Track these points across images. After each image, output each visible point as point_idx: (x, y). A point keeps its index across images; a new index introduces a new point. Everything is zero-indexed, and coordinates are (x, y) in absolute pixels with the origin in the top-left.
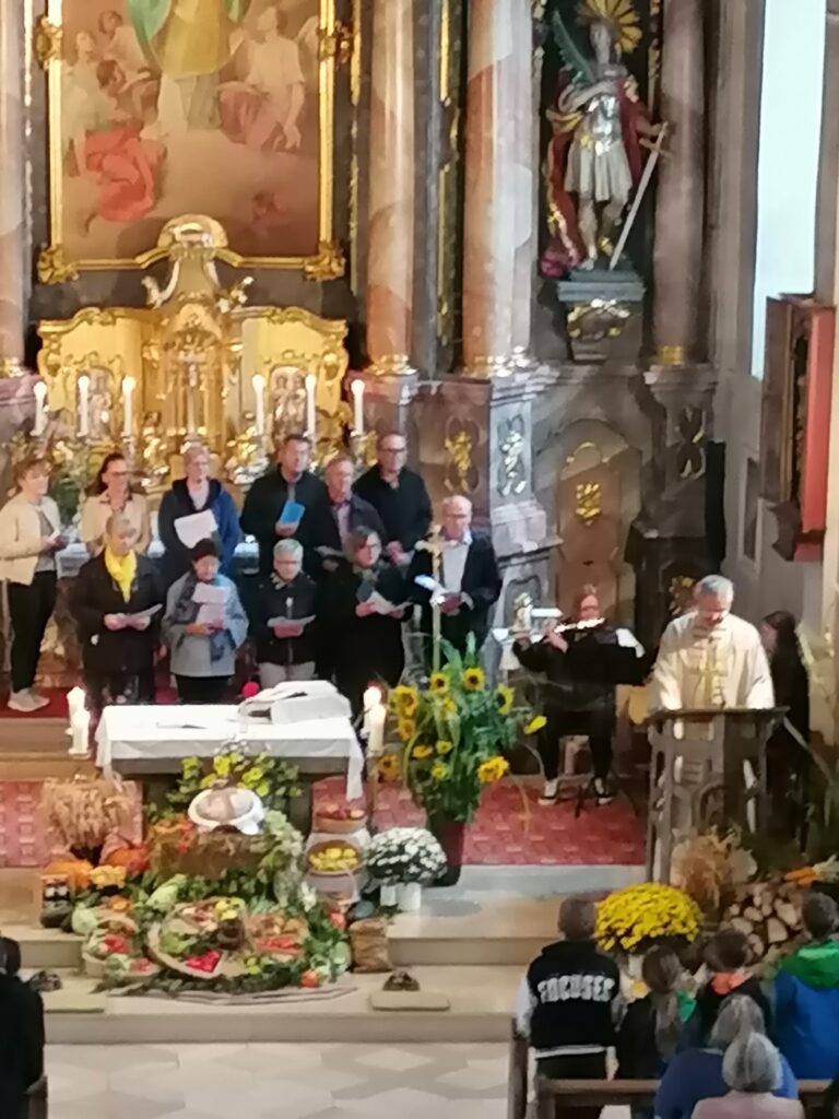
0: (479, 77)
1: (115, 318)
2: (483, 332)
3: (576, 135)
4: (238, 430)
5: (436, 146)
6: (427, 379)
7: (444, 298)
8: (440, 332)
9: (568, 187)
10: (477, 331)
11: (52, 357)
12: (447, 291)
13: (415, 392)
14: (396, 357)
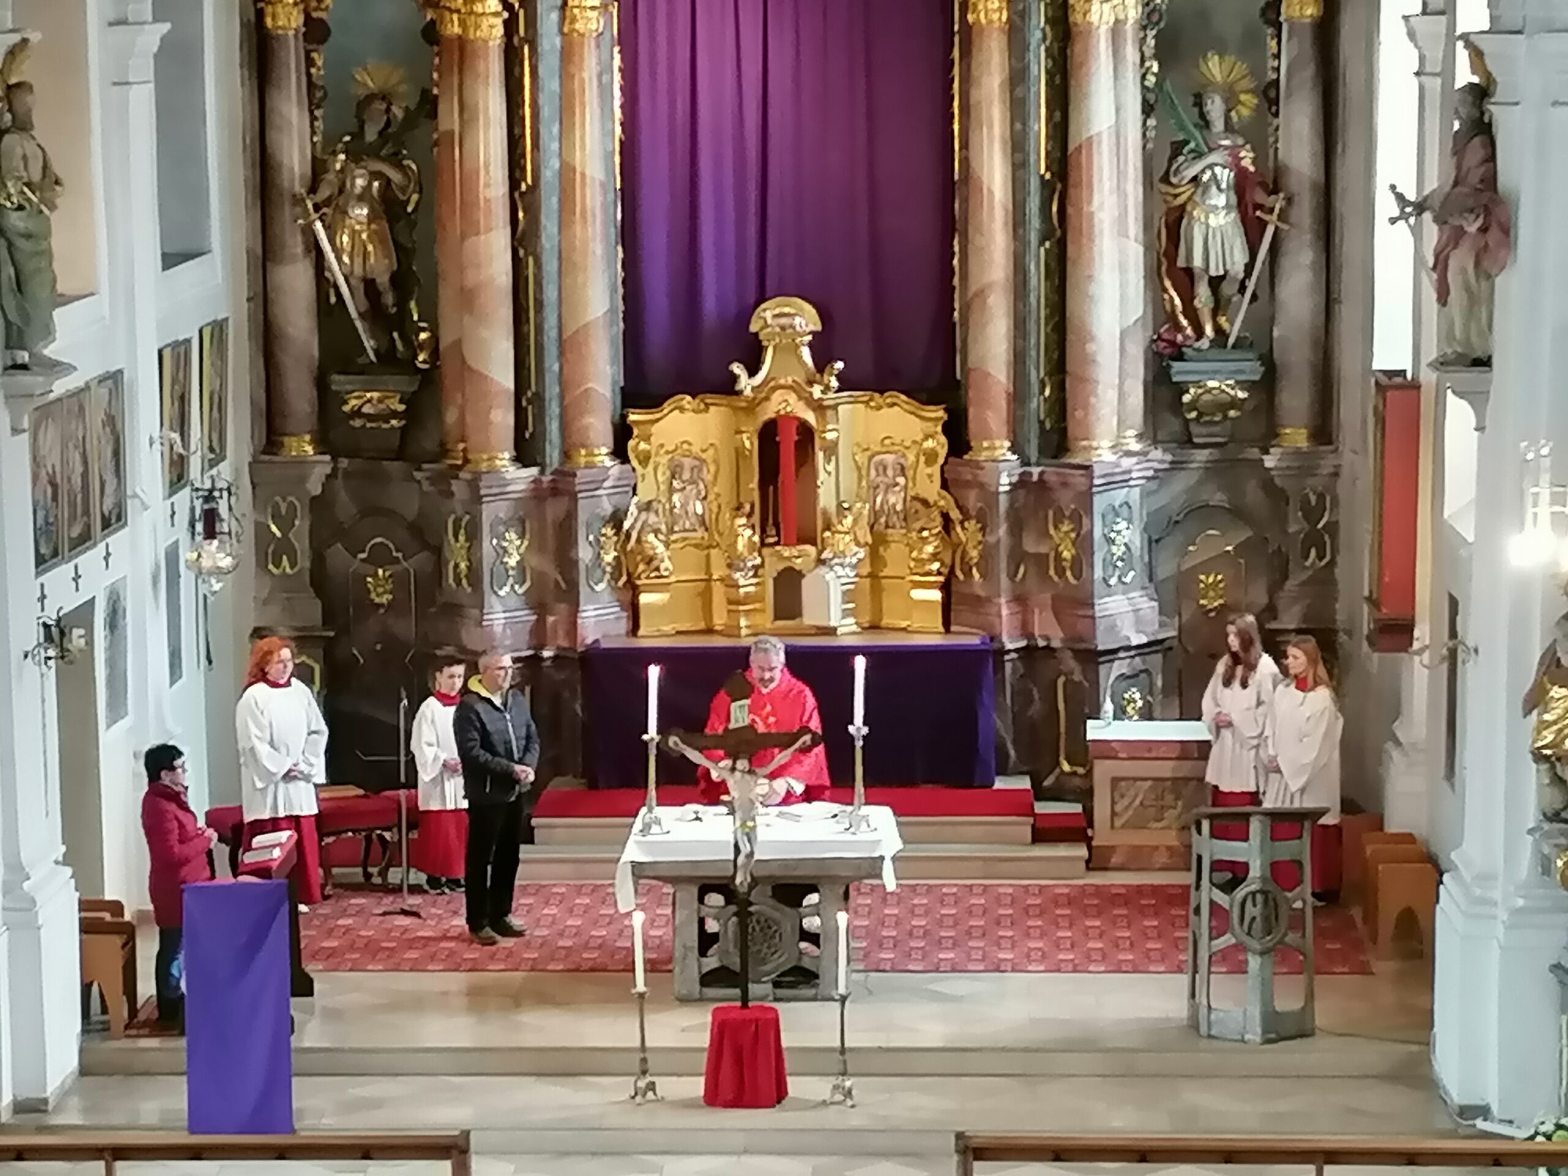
0: (1079, 149)
1: (707, 405)
2: (1086, 415)
3: (1189, 208)
4: (835, 520)
5: (1035, 222)
6: (1029, 464)
7: (1046, 379)
8: (1042, 417)
9: (1181, 263)
10: (1079, 414)
11: (643, 446)
12: (1049, 374)
13: (1015, 479)
14: (997, 443)
